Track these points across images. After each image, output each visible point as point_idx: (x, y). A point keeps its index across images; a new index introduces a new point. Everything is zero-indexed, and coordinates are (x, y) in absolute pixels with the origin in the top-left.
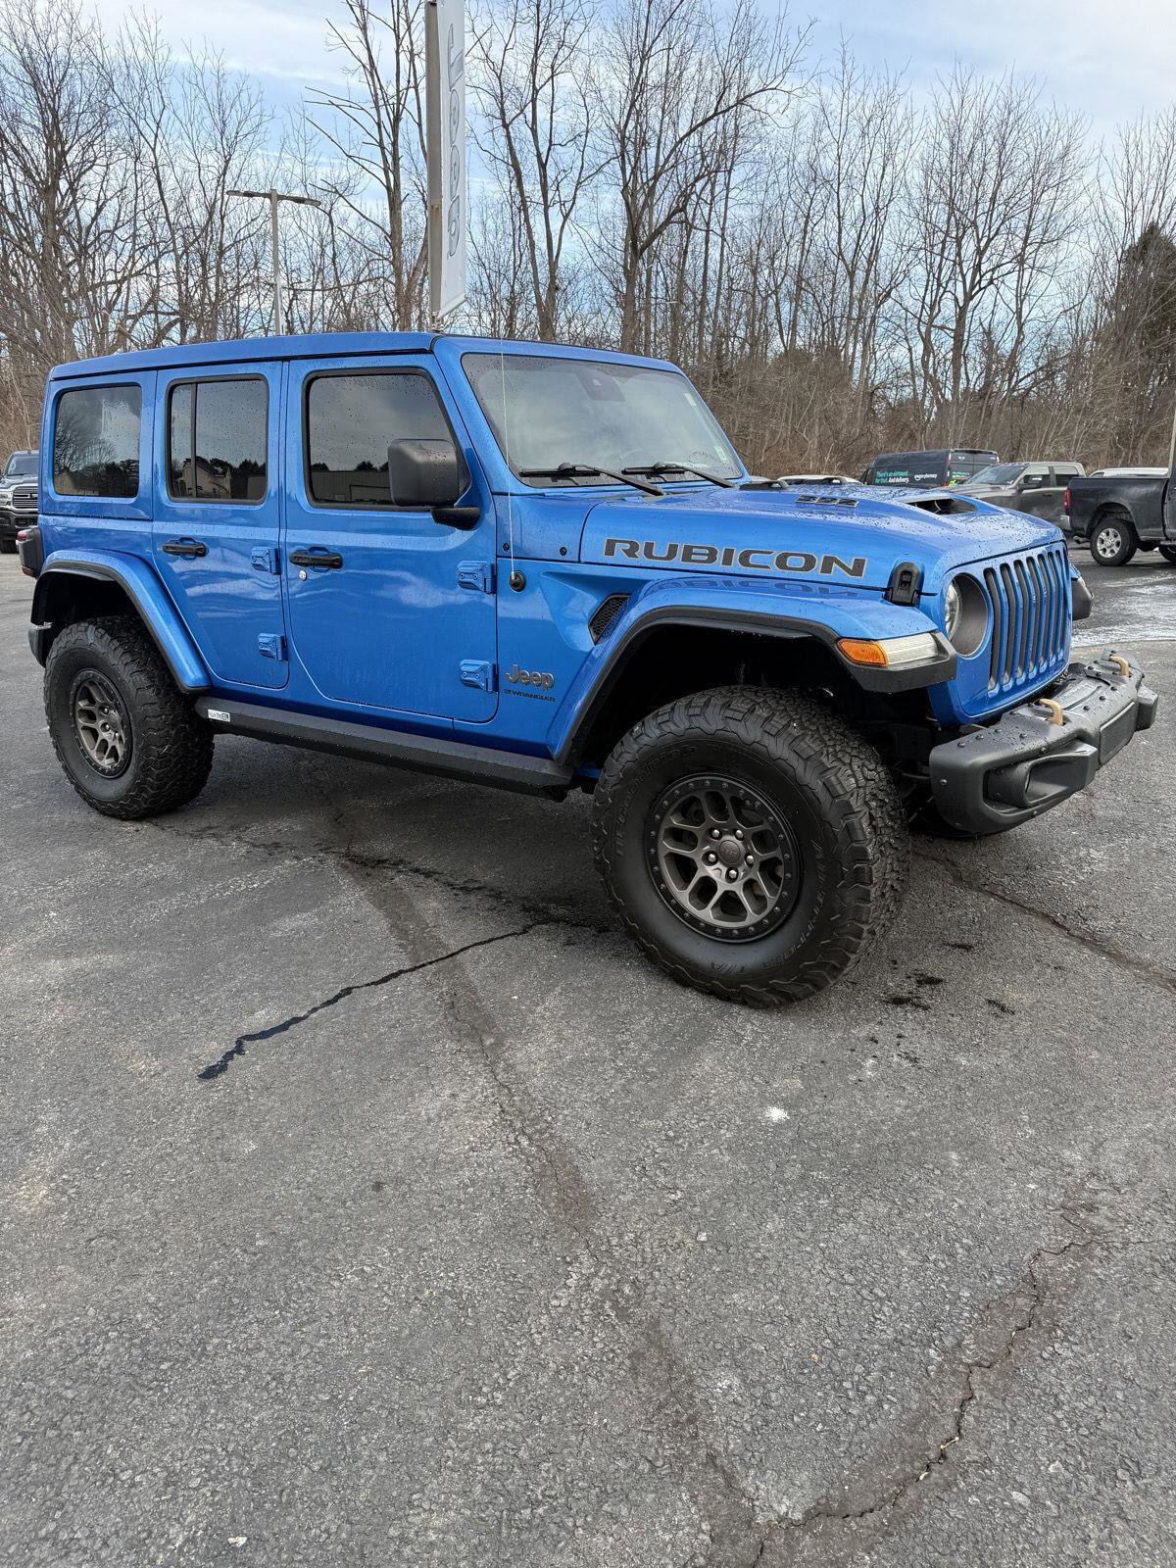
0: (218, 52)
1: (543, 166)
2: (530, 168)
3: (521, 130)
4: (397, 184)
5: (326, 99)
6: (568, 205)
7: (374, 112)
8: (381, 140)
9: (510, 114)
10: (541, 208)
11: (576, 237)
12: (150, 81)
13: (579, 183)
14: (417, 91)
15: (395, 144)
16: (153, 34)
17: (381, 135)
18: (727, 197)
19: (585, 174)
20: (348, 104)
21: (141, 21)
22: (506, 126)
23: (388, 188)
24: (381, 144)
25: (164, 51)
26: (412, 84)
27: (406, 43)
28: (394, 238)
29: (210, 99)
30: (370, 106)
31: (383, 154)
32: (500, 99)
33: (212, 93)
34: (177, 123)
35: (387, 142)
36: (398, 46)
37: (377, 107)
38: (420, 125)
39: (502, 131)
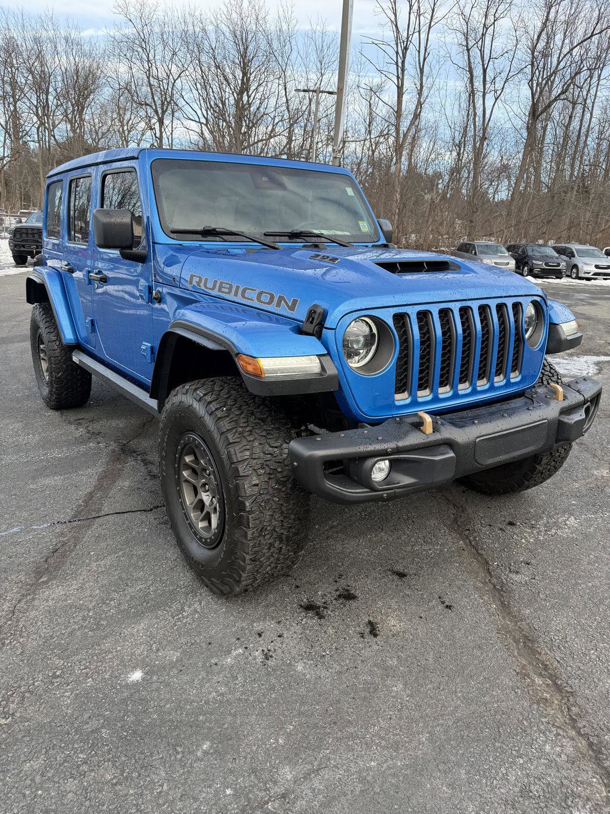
0: (324, 20)
1: (485, 71)
2: (478, 72)
3: (475, 52)
4: (402, 84)
5: (370, 41)
6: (499, 92)
7: (395, 46)
8: (397, 61)
9: (470, 44)
10: (481, 94)
11: (503, 110)
12: (286, 38)
13: (507, 80)
14: (419, 34)
15: (403, 62)
16: (289, 14)
17: (397, 58)
18: (598, 84)
19: (511, 74)
20: (382, 43)
21: (285, 7)
22: (468, 50)
23: (398, 86)
24: (397, 63)
25: (294, 22)
26: (417, 30)
27: (415, 8)
28: (398, 113)
29: (317, 45)
30: (393, 44)
31: (397, 69)
32: (466, 36)
33: (319, 42)
34: (299, 58)
35: (400, 61)
36: (410, 9)
37: (397, 44)
38: (419, 52)
39: (466, 52)
